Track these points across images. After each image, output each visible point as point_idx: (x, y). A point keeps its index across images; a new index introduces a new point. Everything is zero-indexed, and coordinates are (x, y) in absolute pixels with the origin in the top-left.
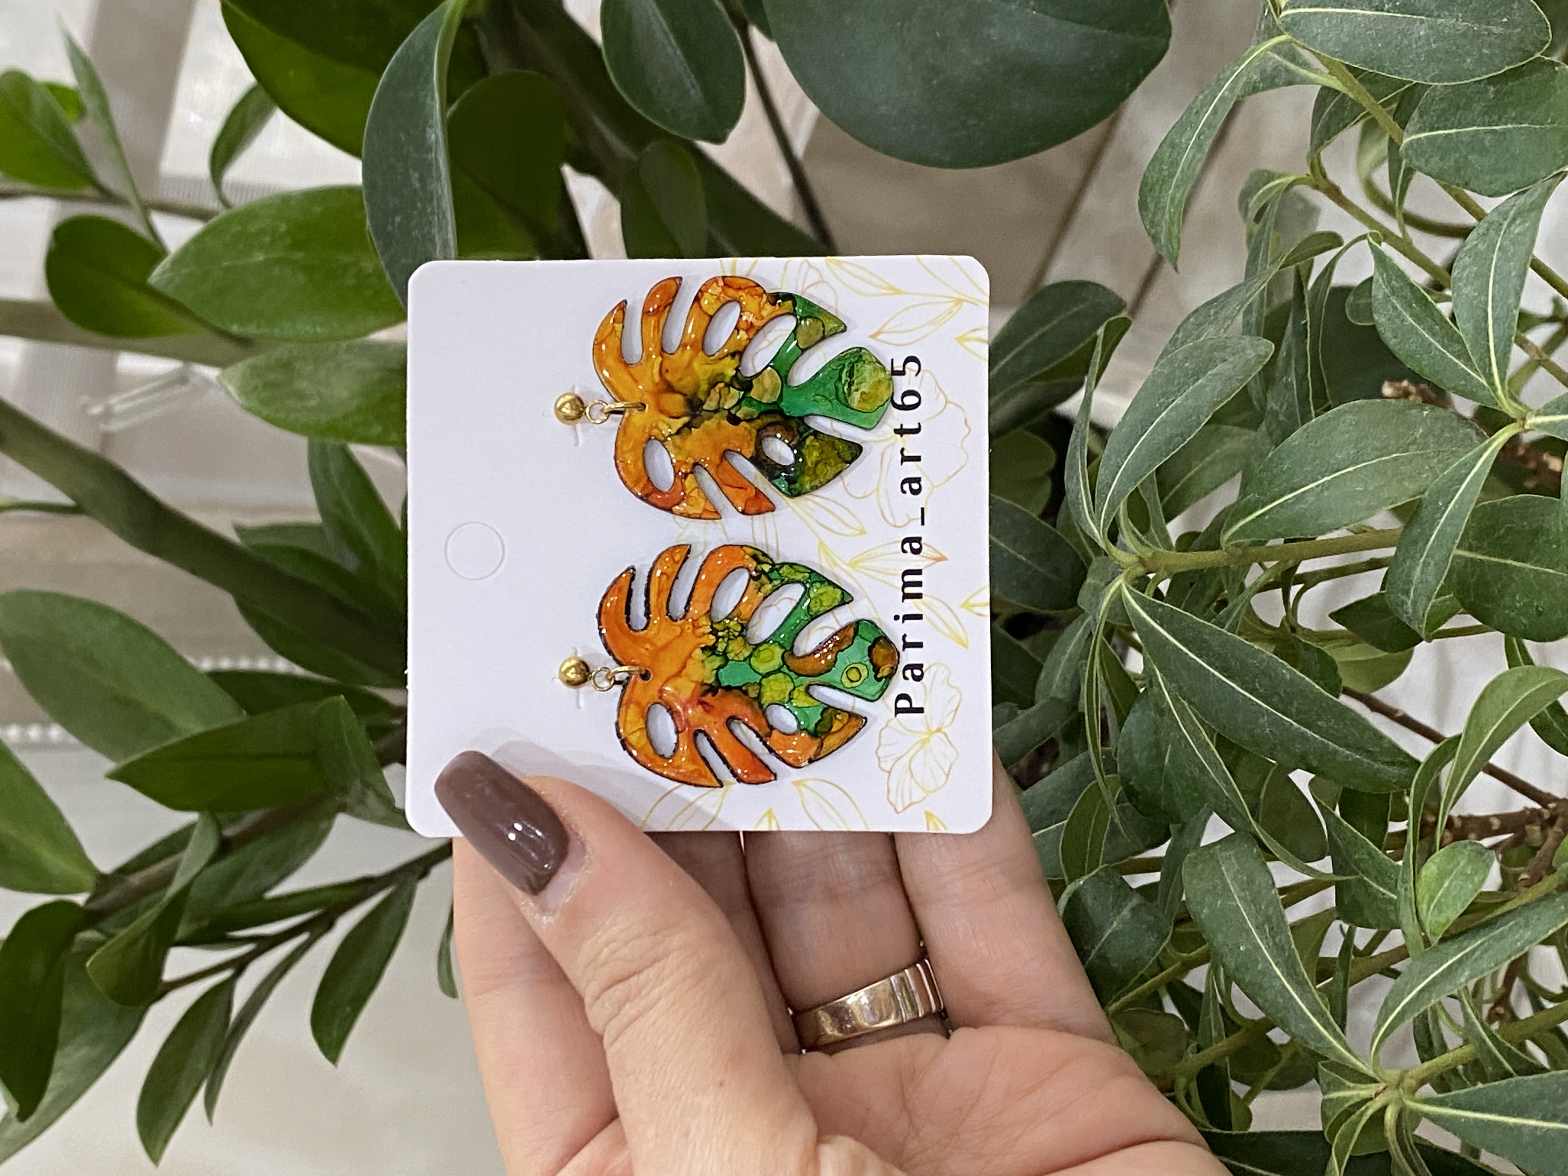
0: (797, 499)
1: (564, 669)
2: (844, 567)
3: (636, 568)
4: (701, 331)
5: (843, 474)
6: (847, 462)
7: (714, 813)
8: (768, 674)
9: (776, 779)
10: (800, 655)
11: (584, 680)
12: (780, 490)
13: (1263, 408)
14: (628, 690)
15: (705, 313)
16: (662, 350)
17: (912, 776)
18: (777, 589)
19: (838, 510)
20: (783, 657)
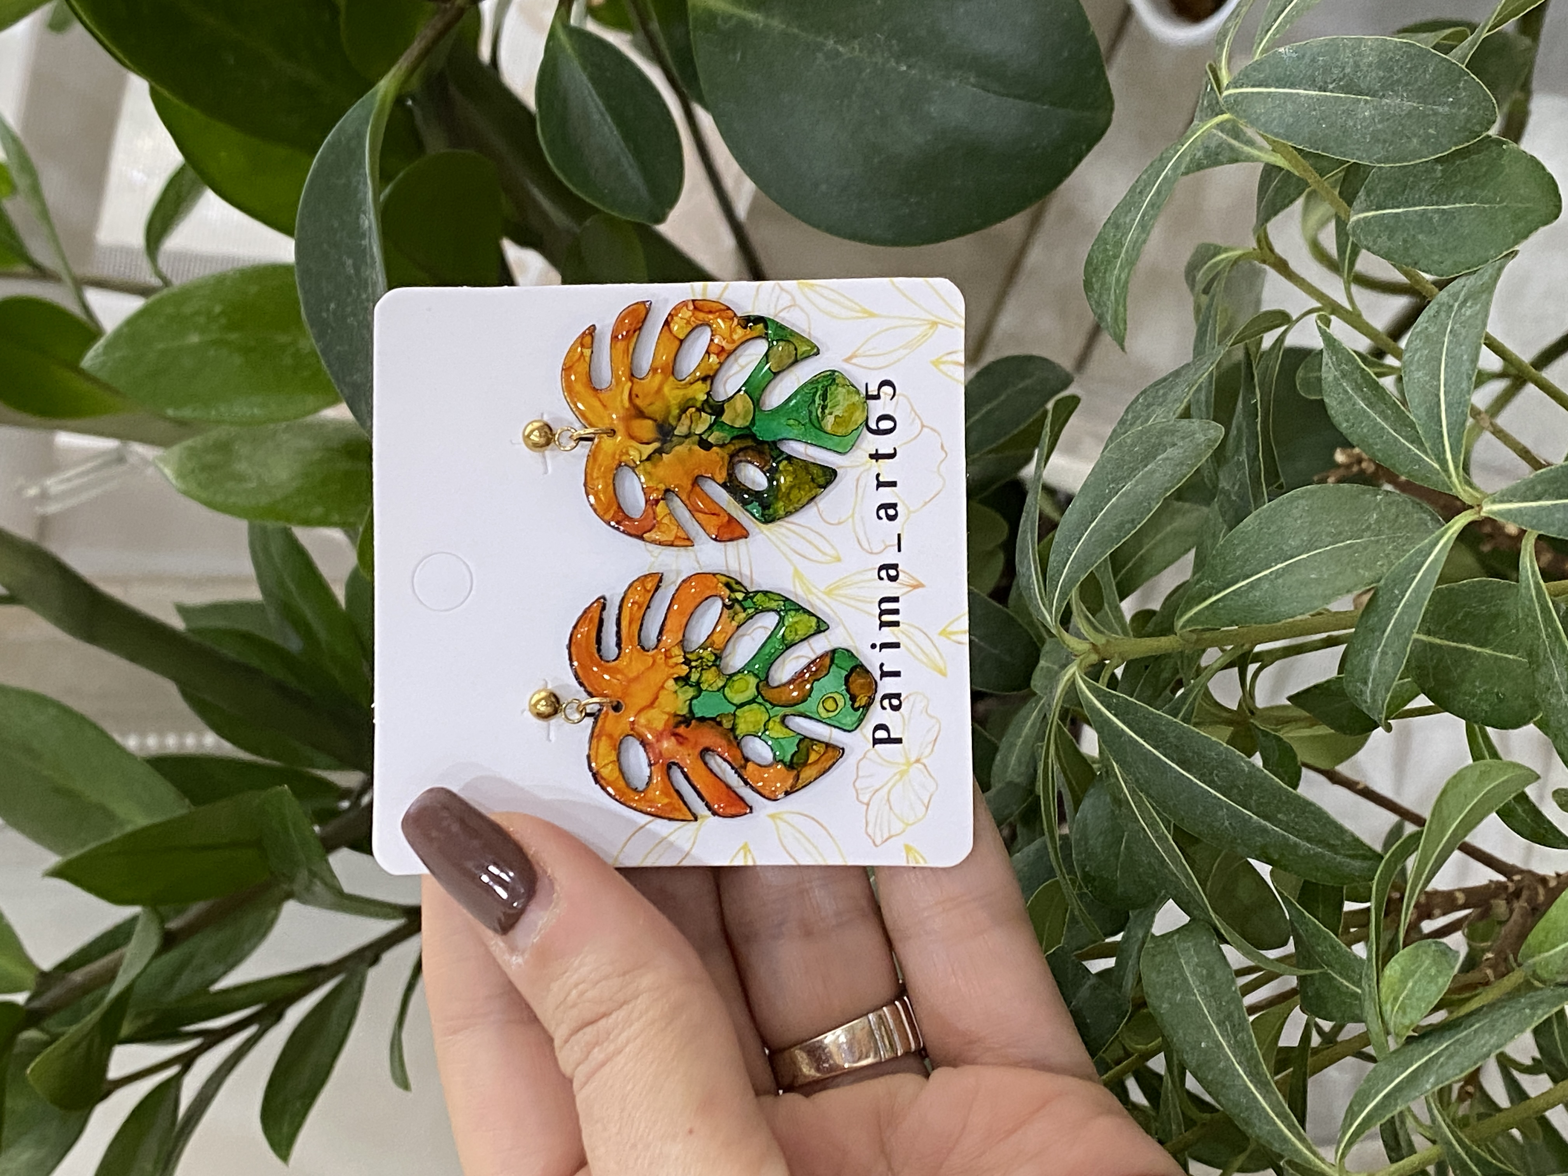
0: (770, 525)
1: (533, 702)
2: (820, 594)
3: (607, 597)
4: (672, 355)
5: (817, 499)
6: (820, 487)
7: (687, 849)
8: (742, 705)
9: (751, 812)
10: (776, 684)
11: (555, 712)
12: (754, 516)
13: (1215, 487)
14: (599, 724)
15: (676, 337)
16: (632, 375)
17: (891, 808)
18: (751, 618)
19: (811, 536)
20: (757, 687)
